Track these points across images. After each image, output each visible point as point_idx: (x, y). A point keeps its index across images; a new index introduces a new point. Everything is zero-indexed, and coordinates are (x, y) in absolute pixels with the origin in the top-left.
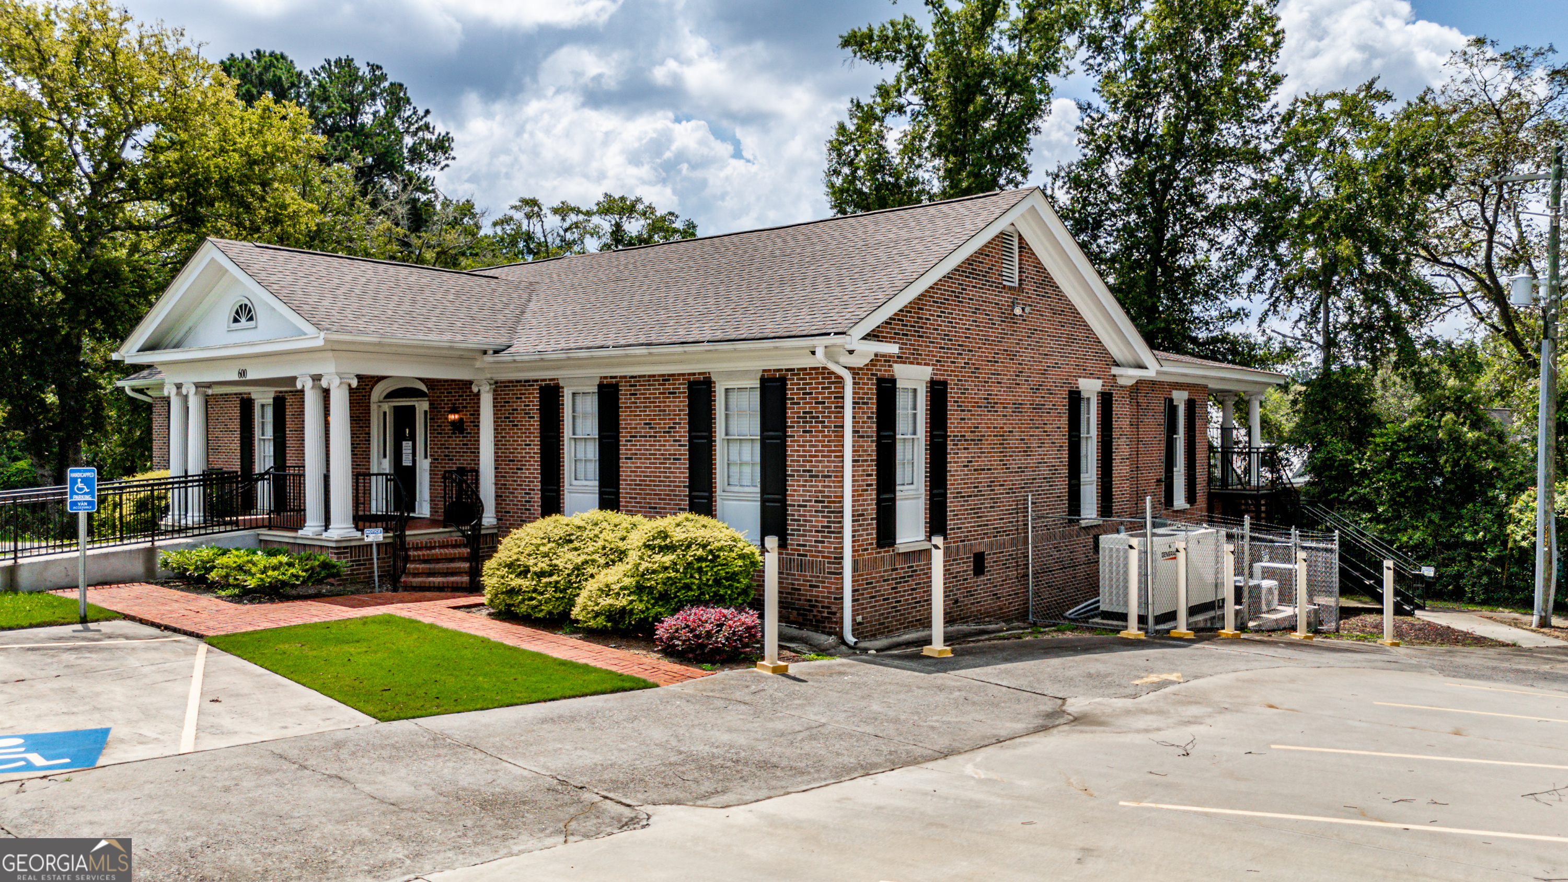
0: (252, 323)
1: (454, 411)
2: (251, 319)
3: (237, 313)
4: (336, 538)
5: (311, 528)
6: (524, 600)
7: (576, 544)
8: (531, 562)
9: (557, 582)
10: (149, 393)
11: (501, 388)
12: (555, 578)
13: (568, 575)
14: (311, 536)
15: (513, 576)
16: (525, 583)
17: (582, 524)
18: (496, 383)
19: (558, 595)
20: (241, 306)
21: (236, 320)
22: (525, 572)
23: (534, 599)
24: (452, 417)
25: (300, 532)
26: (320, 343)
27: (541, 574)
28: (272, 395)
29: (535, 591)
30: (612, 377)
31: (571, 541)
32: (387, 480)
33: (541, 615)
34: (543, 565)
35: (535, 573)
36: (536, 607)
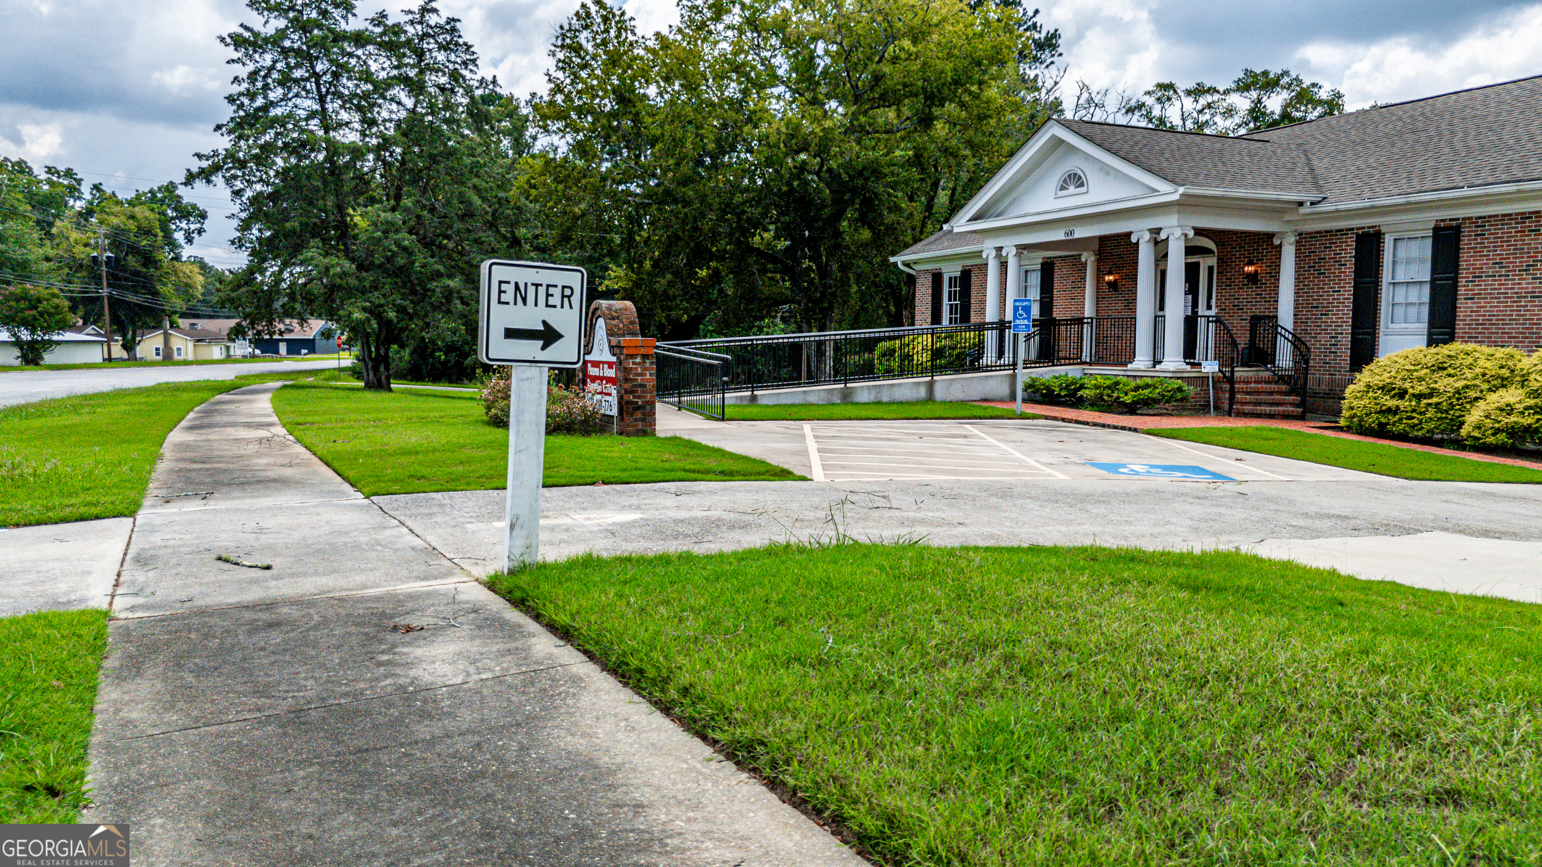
0: (1084, 189)
1: (1250, 263)
2: (1082, 185)
3: (1065, 181)
4: (1172, 369)
5: (1141, 362)
6: (1401, 419)
7: (1452, 371)
8: (1407, 385)
9: (1437, 404)
10: (914, 267)
11: (1304, 240)
12: (1435, 400)
13: (1450, 398)
14: (1143, 368)
15: (1388, 397)
16: (1403, 404)
17: (1452, 353)
18: (1300, 234)
19: (1439, 415)
20: (1069, 176)
21: (1063, 188)
22: (1402, 394)
23: (1413, 418)
24: (1250, 269)
25: (1130, 366)
26: (1176, 197)
27: (1419, 397)
28: (1040, 261)
29: (1414, 411)
30: (1451, 220)
31: (1445, 369)
32: (1209, 322)
33: (1420, 433)
34: (1420, 388)
35: (1414, 395)
36: (1416, 425)
